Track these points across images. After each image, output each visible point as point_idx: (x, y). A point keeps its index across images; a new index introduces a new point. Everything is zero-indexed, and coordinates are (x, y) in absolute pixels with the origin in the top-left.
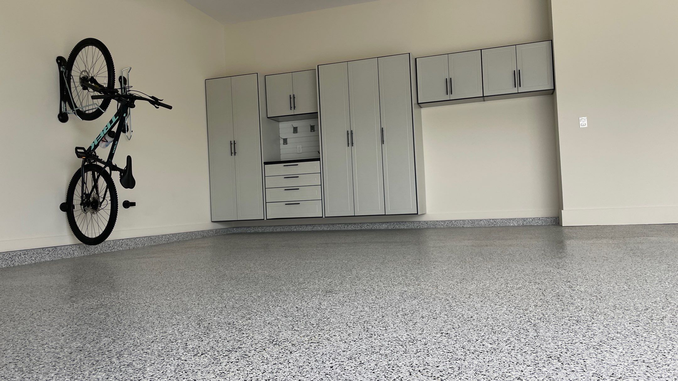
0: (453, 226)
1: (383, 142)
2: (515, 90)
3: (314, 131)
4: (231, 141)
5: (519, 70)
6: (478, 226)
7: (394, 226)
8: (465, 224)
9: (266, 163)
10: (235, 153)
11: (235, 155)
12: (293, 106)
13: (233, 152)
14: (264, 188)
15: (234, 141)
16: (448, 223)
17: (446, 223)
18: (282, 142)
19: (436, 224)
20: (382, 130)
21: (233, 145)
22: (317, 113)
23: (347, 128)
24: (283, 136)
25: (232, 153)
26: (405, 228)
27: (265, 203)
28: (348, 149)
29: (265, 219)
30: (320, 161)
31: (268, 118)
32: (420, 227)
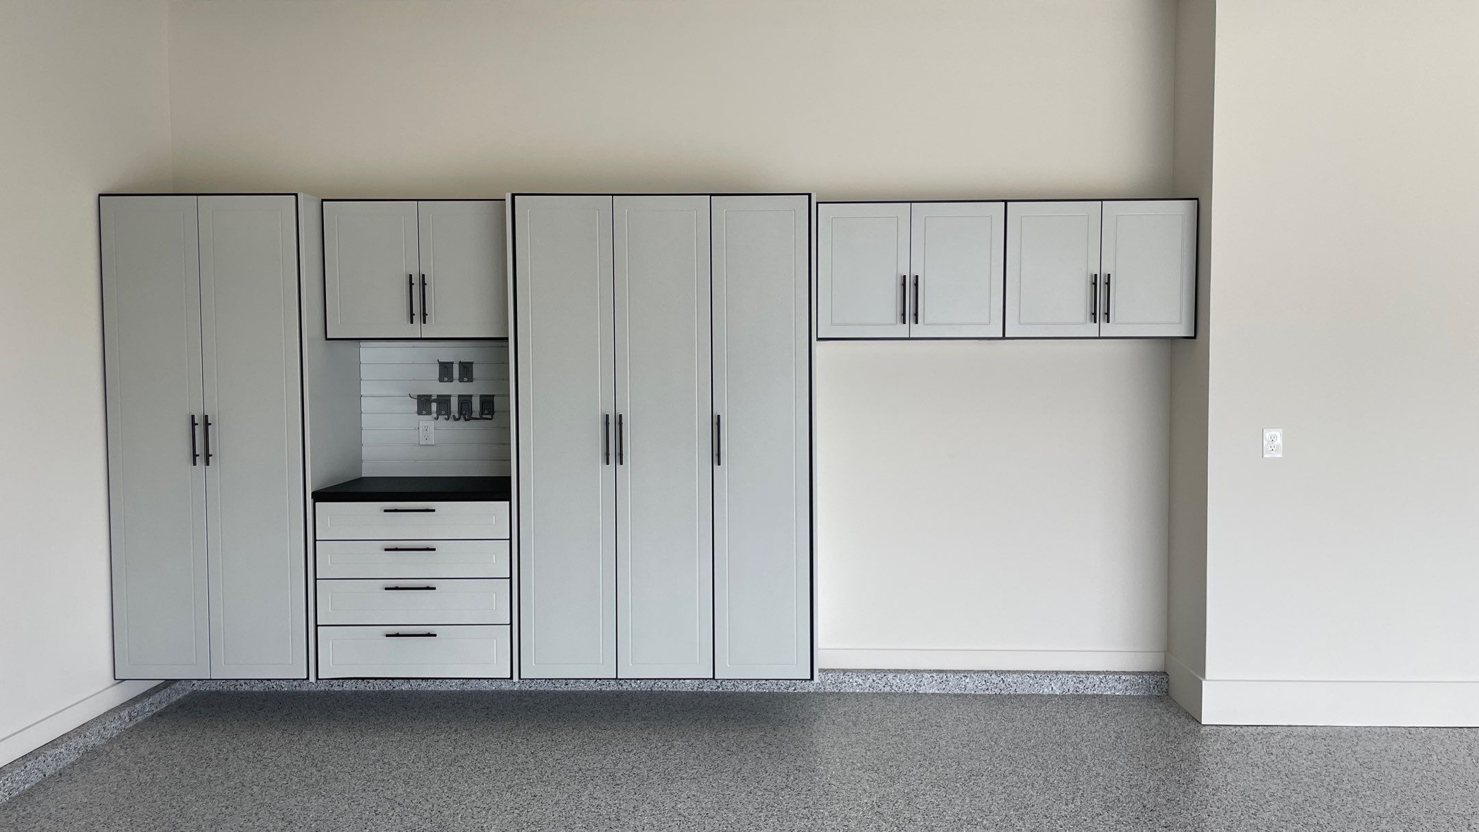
1: (716, 457)
2: (1092, 329)
4: (193, 417)
5: (1109, 275)
9: (319, 496)
10: (208, 456)
11: (208, 464)
12: (418, 308)
13: (202, 453)
14: (312, 579)
15: (206, 417)
20: (716, 423)
21: (199, 430)
22: (507, 339)
23: (603, 405)
25: (195, 456)
27: (313, 627)
28: (604, 473)
29: (312, 679)
30: (510, 500)
31: (327, 339)
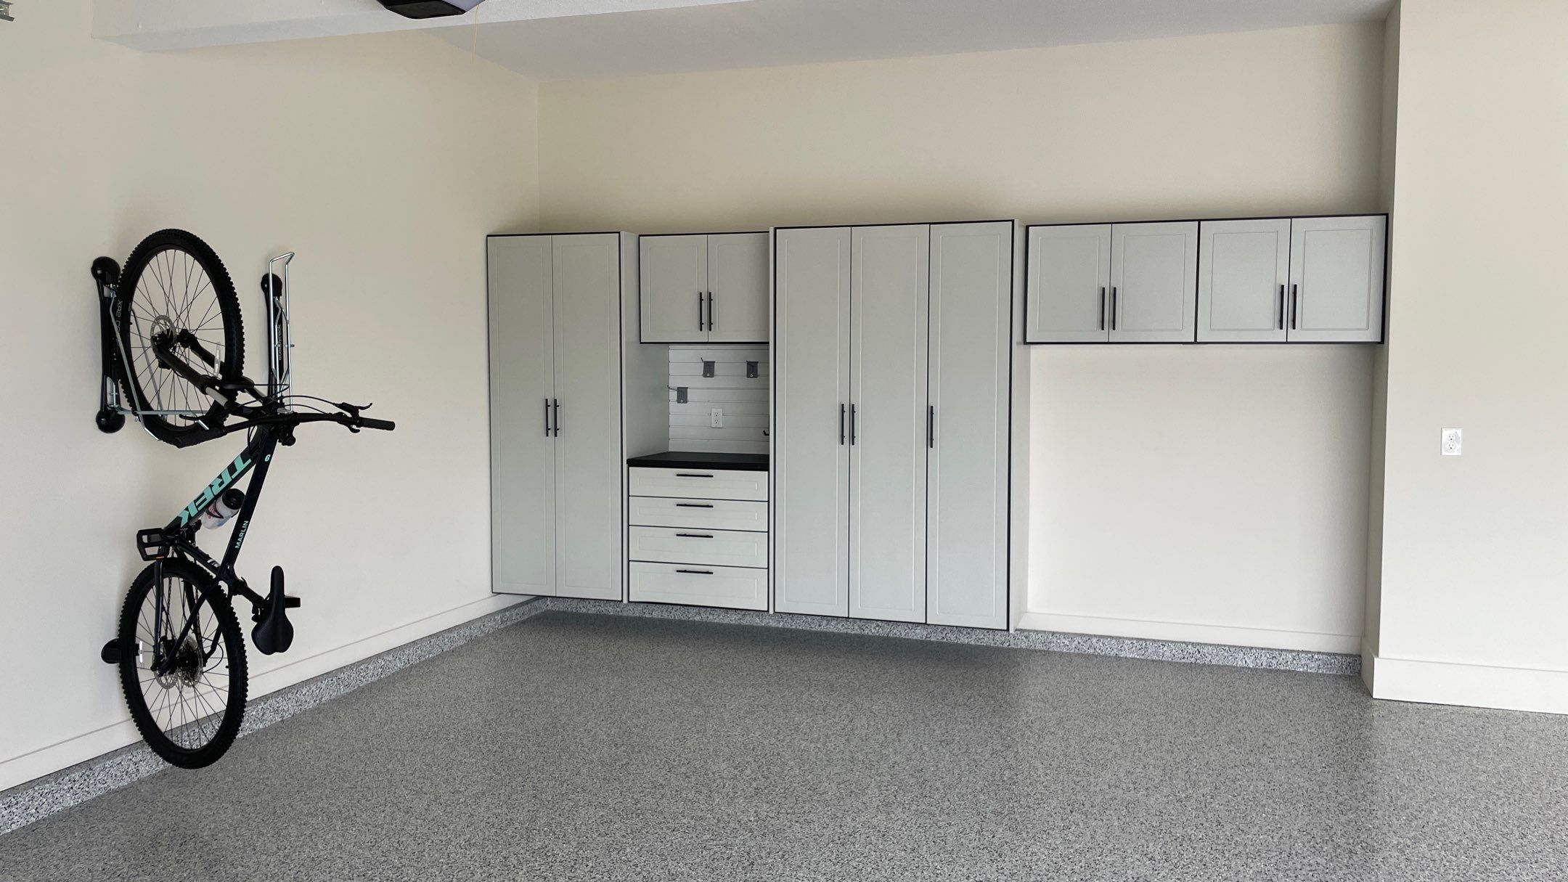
0: (1091, 651)
1: (930, 441)
2: (1280, 335)
3: (756, 376)
4: (547, 400)
5: (1295, 286)
6: (1155, 657)
7: (944, 636)
8: (1123, 648)
9: (633, 462)
10: (556, 430)
11: (556, 435)
12: (706, 321)
13: (552, 428)
14: (626, 526)
15: (555, 400)
16: (1079, 643)
17: (1076, 642)
18: (673, 395)
19: (1049, 640)
20: (930, 412)
21: (551, 410)
22: (768, 343)
23: (840, 397)
24: (675, 382)
25: (548, 429)
26: (973, 643)
27: (626, 562)
28: (840, 451)
29: (625, 601)
30: (768, 470)
31: (641, 343)
32: (1009, 645)
